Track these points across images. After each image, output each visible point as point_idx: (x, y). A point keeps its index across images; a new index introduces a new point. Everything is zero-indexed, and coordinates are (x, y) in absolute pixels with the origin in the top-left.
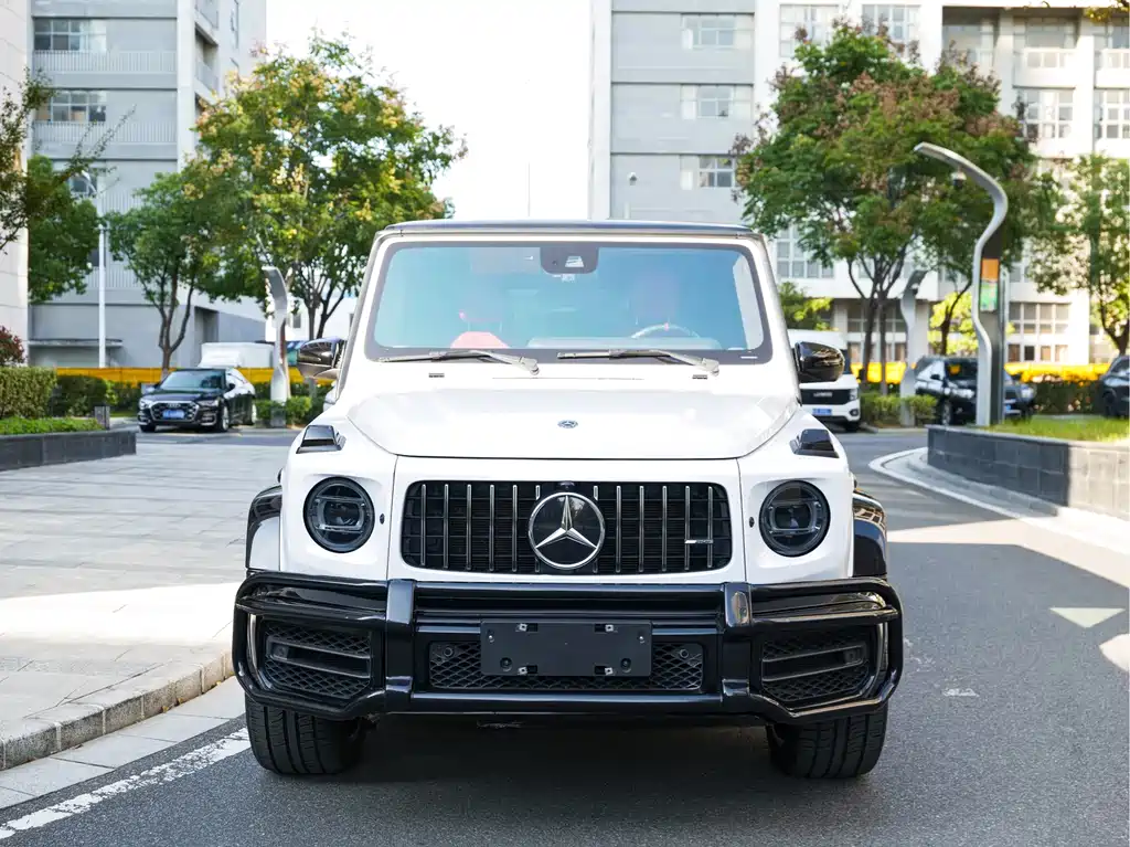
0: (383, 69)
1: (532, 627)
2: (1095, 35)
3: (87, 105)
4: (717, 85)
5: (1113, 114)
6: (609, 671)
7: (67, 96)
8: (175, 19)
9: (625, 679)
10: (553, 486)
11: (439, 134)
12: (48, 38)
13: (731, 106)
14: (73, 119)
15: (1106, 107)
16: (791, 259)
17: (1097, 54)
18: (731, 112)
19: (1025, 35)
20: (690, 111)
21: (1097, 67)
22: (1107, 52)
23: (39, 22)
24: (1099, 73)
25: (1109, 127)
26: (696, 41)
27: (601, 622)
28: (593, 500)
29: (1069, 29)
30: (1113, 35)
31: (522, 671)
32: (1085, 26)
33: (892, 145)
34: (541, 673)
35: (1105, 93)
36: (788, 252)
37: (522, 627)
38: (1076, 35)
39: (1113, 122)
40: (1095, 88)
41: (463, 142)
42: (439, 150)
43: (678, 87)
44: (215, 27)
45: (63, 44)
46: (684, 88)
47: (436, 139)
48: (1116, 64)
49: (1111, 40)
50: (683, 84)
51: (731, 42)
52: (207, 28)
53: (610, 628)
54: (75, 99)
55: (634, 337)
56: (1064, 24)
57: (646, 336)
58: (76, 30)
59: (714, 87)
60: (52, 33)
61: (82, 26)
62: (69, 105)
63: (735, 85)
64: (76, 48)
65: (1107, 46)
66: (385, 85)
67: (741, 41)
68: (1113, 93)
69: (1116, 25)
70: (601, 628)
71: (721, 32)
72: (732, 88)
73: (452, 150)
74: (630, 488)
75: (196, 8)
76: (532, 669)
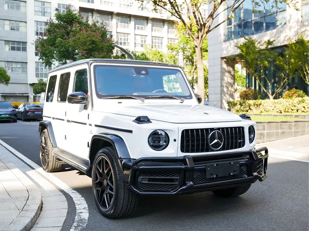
1: (217, 165)
2: (116, 19)
4: (16, 21)
5: (121, 39)
6: (232, 174)
9: (235, 175)
13: (20, 28)
15: (119, 37)
16: (40, 72)
17: (117, 24)
18: (20, 29)
19: (100, 17)
20: (7, 28)
21: (117, 27)
22: (119, 23)
24: (117, 29)
25: (120, 42)
26: (8, 8)
27: (230, 162)
29: (110, 17)
30: (120, 19)
32: (114, 16)
33: (86, 43)
35: (119, 34)
36: (39, 70)
37: (215, 165)
38: (112, 18)
39: (121, 41)
40: (117, 32)
43: (3, 21)
46: (5, 21)
48: (121, 27)
49: (120, 21)
50: (4, 20)
51: (19, 9)
53: (232, 163)
55: (153, 92)
56: (109, 15)
57: (156, 92)
59: (14, 22)
63: (21, 22)
65: (119, 22)
67: (22, 9)
68: (121, 34)
69: (121, 17)
70: (230, 163)
71: (16, 6)
72: (20, 23)
76: (217, 176)
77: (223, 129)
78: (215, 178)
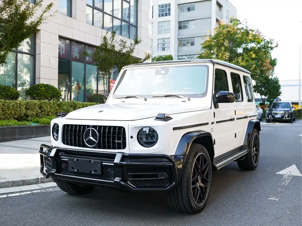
0: (250, 25)
1: (77, 160)
3: (190, 41)
6: (93, 173)
7: (185, 40)
8: (211, 18)
9: (95, 175)
10: (88, 126)
11: (269, 41)
12: (181, 26)
14: (187, 45)
23: (180, 23)
28: (96, 130)
31: (76, 171)
34: (79, 171)
37: (75, 160)
41: (277, 43)
42: (269, 45)
44: (222, 18)
45: (185, 27)
47: (268, 42)
52: (219, 19)
53: (92, 162)
54: (187, 40)
58: (188, 23)
60: (182, 25)
61: (189, 22)
62: (186, 42)
64: (188, 28)
66: (251, 29)
70: (90, 161)
73: (273, 45)
74: (105, 127)
75: (217, 14)
76: (78, 170)
77: (100, 127)
78: (75, 172)
